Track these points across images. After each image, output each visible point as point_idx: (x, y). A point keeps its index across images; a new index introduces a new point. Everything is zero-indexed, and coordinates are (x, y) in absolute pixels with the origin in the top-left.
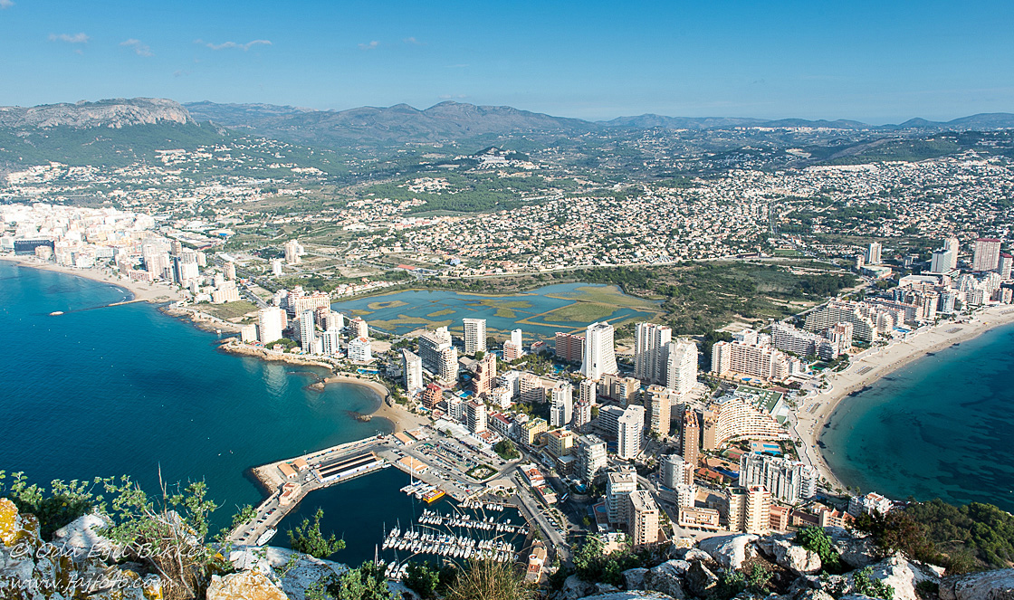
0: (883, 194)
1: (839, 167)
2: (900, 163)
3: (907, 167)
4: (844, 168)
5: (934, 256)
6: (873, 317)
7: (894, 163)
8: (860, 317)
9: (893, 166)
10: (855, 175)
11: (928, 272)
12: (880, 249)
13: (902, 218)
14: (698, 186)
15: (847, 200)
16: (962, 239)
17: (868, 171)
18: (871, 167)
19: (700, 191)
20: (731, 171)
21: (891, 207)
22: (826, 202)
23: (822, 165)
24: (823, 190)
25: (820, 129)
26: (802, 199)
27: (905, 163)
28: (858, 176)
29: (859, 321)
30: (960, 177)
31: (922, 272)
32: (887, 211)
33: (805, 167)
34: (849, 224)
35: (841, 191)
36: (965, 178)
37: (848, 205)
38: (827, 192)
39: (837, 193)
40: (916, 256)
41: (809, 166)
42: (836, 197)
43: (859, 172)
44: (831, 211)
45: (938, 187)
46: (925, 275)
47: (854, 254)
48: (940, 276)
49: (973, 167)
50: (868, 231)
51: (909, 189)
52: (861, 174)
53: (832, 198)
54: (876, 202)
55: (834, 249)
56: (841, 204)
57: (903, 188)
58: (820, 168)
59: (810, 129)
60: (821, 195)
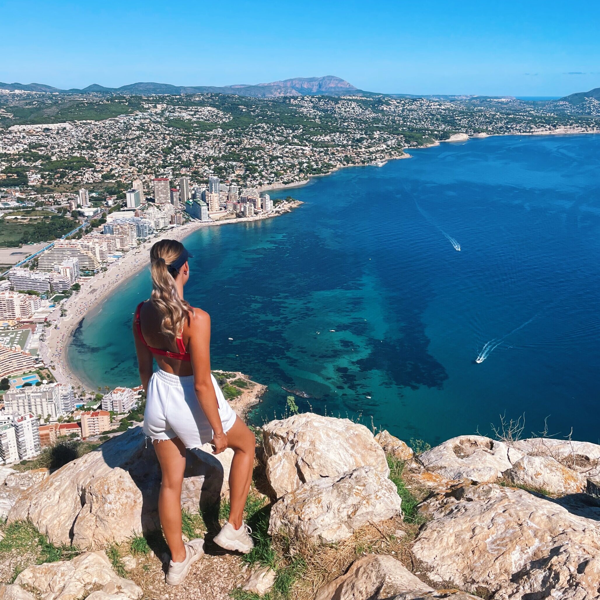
0: (80, 148)
1: (40, 126)
2: (88, 121)
3: (94, 125)
4: (45, 126)
5: (128, 195)
7: (85, 121)
8: (83, 252)
9: (84, 124)
10: (55, 132)
11: (126, 208)
12: (87, 193)
13: (98, 167)
15: (53, 154)
16: (144, 180)
17: (65, 128)
18: (68, 126)
21: (89, 158)
22: (37, 157)
23: (25, 123)
25: (17, 92)
26: (14, 155)
27: (93, 122)
28: (58, 133)
30: (134, 132)
31: (122, 209)
32: (87, 162)
33: (10, 127)
34: (59, 175)
35: (46, 146)
36: (137, 133)
37: (54, 158)
38: (35, 148)
39: (43, 148)
40: (115, 197)
41: (13, 126)
42: (43, 152)
43: (58, 130)
44: (41, 165)
45: (120, 140)
46: (124, 211)
47: (68, 200)
48: (134, 210)
49: (142, 124)
50: (75, 179)
51: (100, 143)
52: (60, 132)
53: (40, 153)
54: (76, 154)
55: (50, 197)
56: (48, 158)
57: (95, 142)
58: (24, 127)
59: (8, 91)
60: (30, 151)
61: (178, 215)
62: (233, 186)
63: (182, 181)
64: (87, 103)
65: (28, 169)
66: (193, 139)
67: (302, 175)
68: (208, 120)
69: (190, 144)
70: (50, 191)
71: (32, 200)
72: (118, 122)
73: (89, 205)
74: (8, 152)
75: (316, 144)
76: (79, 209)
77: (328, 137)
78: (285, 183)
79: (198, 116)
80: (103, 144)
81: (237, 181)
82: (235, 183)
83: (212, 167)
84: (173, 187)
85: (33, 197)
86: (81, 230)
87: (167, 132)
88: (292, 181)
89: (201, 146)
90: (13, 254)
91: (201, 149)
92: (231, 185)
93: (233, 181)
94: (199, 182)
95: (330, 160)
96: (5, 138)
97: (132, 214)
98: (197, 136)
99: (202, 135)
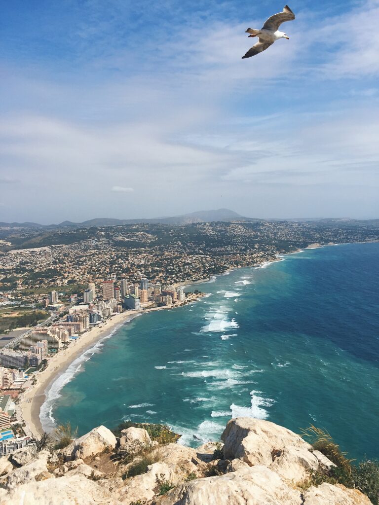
0: (55, 263)
1: (29, 249)
2: (61, 245)
3: (65, 247)
4: (32, 250)
5: (85, 294)
6: (58, 334)
7: (58, 245)
8: (52, 335)
9: (58, 247)
10: (38, 253)
11: (83, 303)
12: (57, 293)
13: (66, 275)
15: (36, 268)
16: (97, 283)
17: (45, 251)
18: (47, 249)
21: (60, 269)
22: (24, 270)
23: (19, 249)
24: (21, 263)
25: (15, 228)
26: (9, 270)
27: (64, 245)
28: (40, 254)
29: (51, 338)
30: (91, 251)
31: (80, 304)
32: (58, 272)
33: (8, 251)
34: (38, 282)
35: (31, 263)
36: (93, 251)
37: (37, 271)
38: (23, 264)
39: (29, 264)
40: (76, 295)
41: (11, 250)
42: (29, 267)
43: (40, 252)
44: (27, 275)
45: (82, 257)
46: (82, 305)
47: (43, 299)
48: (89, 304)
49: (96, 245)
51: (68, 259)
52: (42, 253)
53: (27, 267)
54: (51, 267)
55: (31, 298)
56: (32, 271)
57: (64, 259)
58: (17, 251)
59: (9, 228)
60: (20, 267)
61: (119, 306)
62: (157, 284)
63: (122, 282)
64: (61, 233)
65: (18, 279)
66: (131, 253)
67: (206, 274)
68: (141, 241)
69: (128, 257)
70: (32, 293)
71: (19, 300)
73: (58, 302)
74: (5, 268)
75: (215, 254)
76: (51, 305)
77: (223, 249)
78: (194, 281)
79: (134, 238)
80: (70, 259)
81: (160, 281)
82: (159, 282)
83: (143, 272)
84: (116, 287)
85: (20, 297)
87: (113, 250)
88: (199, 279)
89: (136, 258)
90: (2, 339)
91: (136, 260)
92: (156, 284)
93: (157, 281)
94: (134, 283)
95: (225, 264)
96: (5, 258)
97: (87, 307)
98: (133, 251)
99: (136, 251)
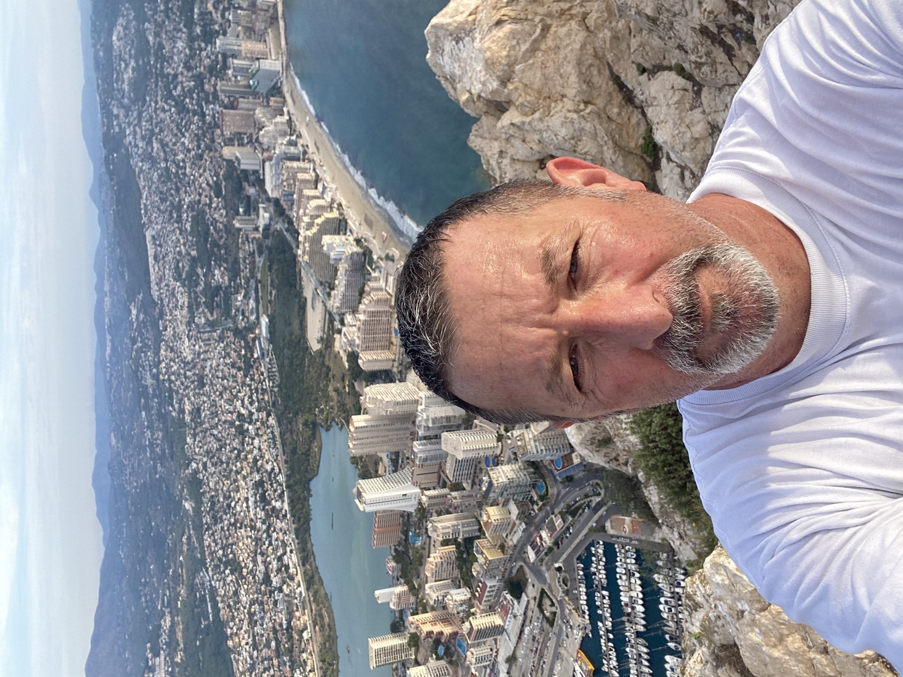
0: (179, 220)
1: (151, 265)
2: (142, 206)
3: (147, 199)
4: (151, 260)
5: (242, 167)
7: (143, 212)
9: (146, 212)
10: (159, 249)
11: (261, 172)
12: (239, 217)
13: (205, 201)
14: (182, 411)
15: (188, 254)
16: (223, 144)
17: (153, 237)
18: (149, 234)
19: (188, 407)
20: (161, 377)
21: (193, 211)
22: (193, 272)
23: (149, 282)
24: (178, 277)
25: (107, 288)
26: (190, 297)
27: (143, 201)
28: (160, 245)
30: (155, 149)
31: (262, 177)
32: (198, 214)
33: (153, 300)
34: (215, 249)
35: (178, 262)
36: (156, 145)
37: (194, 253)
38: (180, 275)
39: (180, 265)
40: (245, 184)
41: (152, 296)
42: (186, 265)
43: (156, 245)
44: (202, 268)
45: (167, 169)
46: (264, 174)
47: (249, 242)
48: (264, 162)
49: (143, 138)
50: (221, 230)
51: (172, 195)
52: (158, 243)
53: (187, 269)
54: (188, 226)
55: (245, 262)
56: (193, 260)
57: (171, 202)
58: (153, 285)
59: (107, 299)
60: (185, 280)
61: (271, 103)
62: (231, 18)
63: (223, 91)
64: (117, 206)
65: (208, 284)
66: (162, 67)
68: (133, 41)
69: (169, 74)
70: (236, 261)
71: (247, 282)
72: (141, 170)
73: (256, 217)
74: (186, 304)
76: (261, 229)
79: (127, 57)
80: (173, 192)
81: (223, 10)
82: (227, 14)
83: (203, 45)
84: (232, 106)
85: (243, 281)
86: (287, 230)
87: (153, 104)
89: (172, 58)
90: (313, 308)
91: (176, 58)
92: (229, 21)
93: (223, 16)
94: (225, 67)
96: (168, 306)
97: (267, 164)
98: (156, 62)
99: (156, 54)
